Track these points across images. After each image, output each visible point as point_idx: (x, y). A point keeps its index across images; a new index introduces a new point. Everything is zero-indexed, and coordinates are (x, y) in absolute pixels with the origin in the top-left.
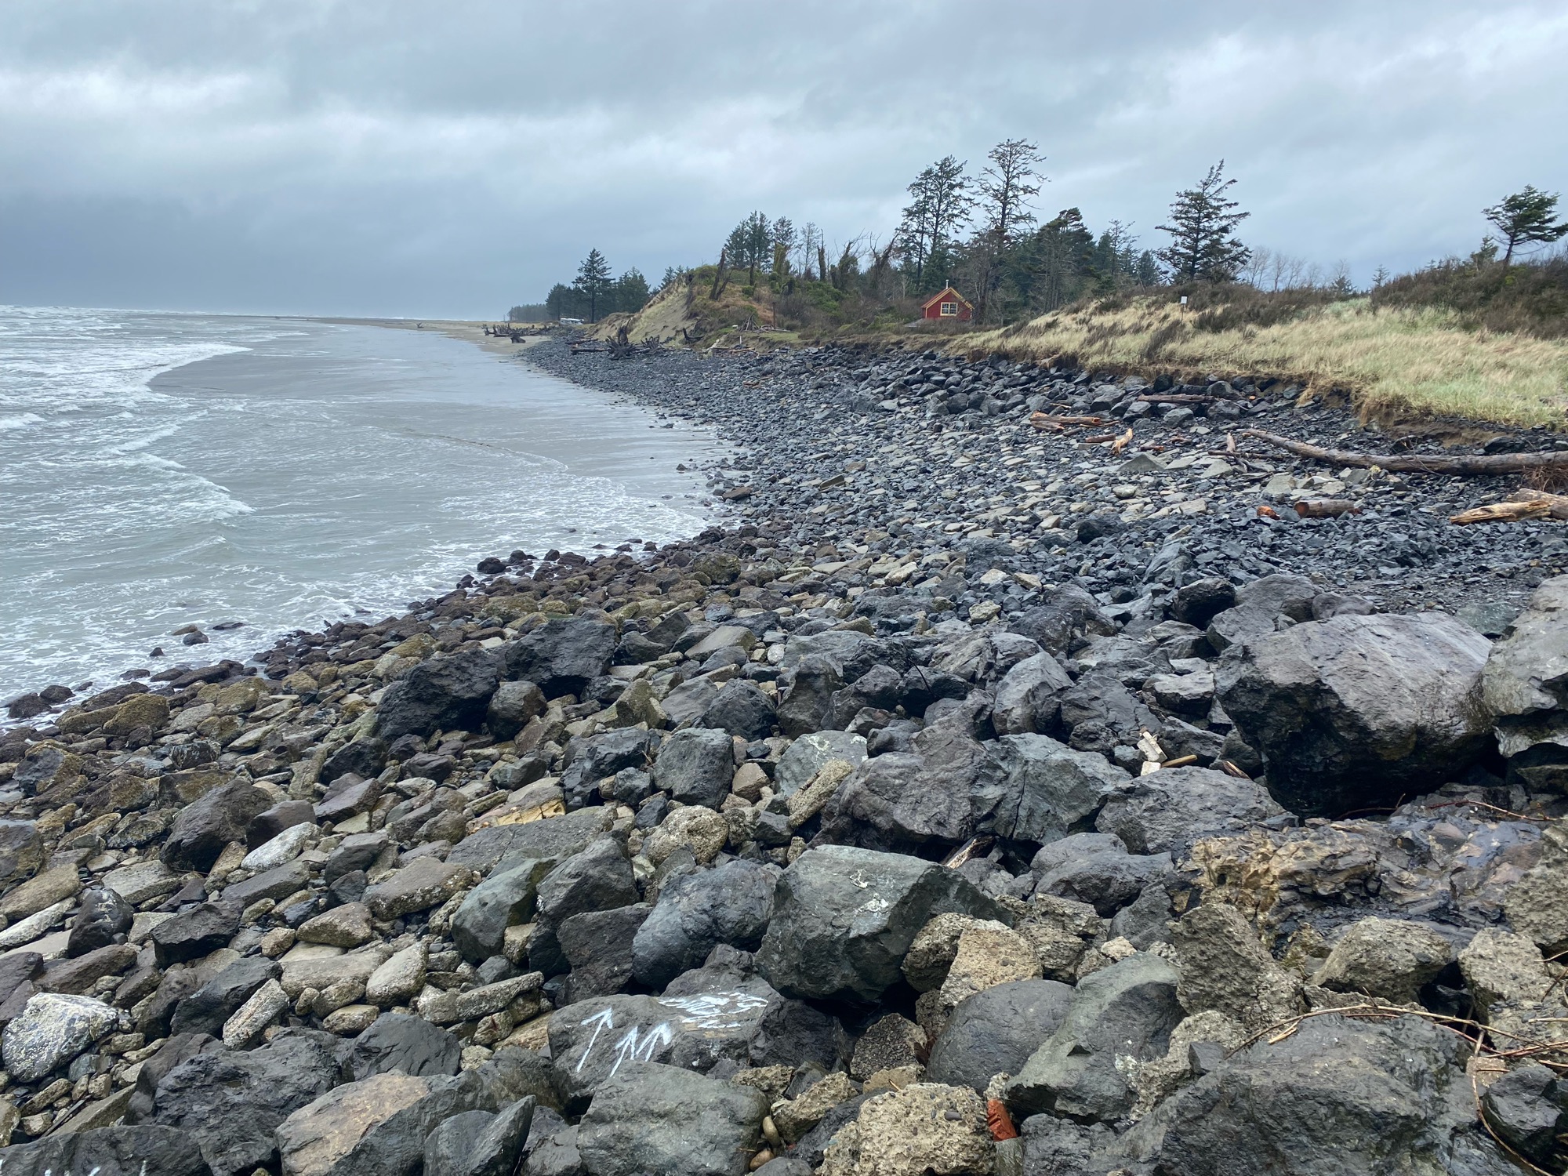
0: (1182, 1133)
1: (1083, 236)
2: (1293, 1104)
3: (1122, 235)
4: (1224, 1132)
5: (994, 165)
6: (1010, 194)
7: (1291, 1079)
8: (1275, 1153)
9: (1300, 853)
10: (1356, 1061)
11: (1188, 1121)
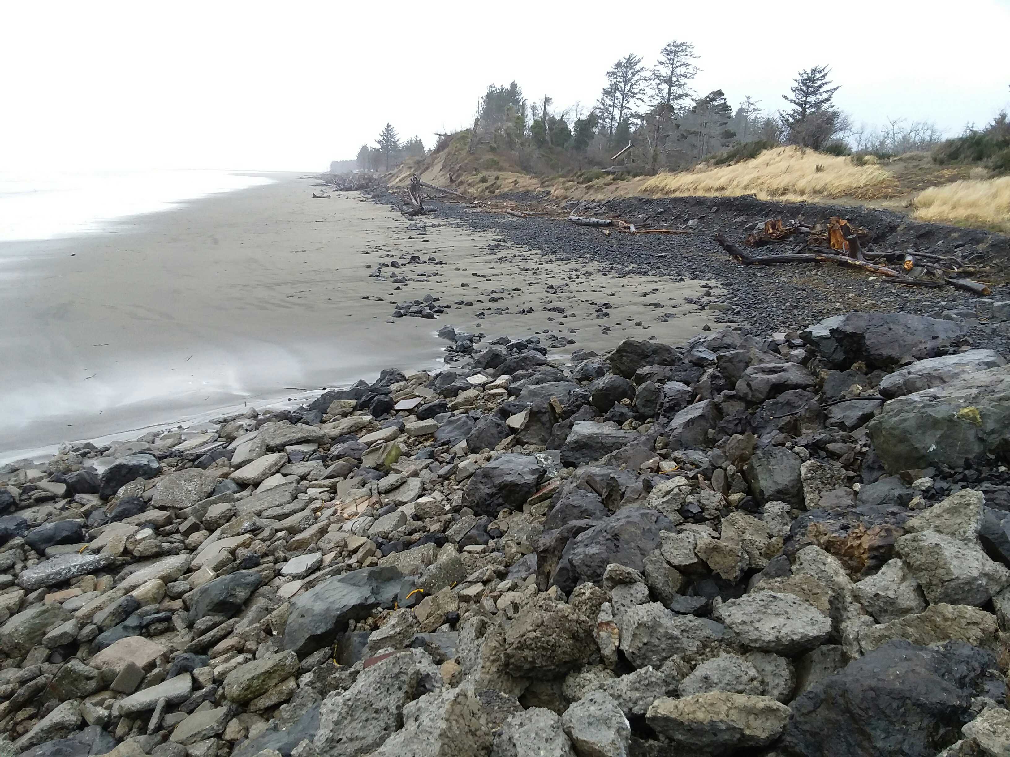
0: (800, 723)
1: (726, 107)
2: (874, 699)
3: (752, 107)
4: (828, 721)
5: (663, 59)
6: (674, 79)
7: (873, 683)
8: (863, 733)
9: (883, 533)
10: (918, 669)
11: (803, 714)
